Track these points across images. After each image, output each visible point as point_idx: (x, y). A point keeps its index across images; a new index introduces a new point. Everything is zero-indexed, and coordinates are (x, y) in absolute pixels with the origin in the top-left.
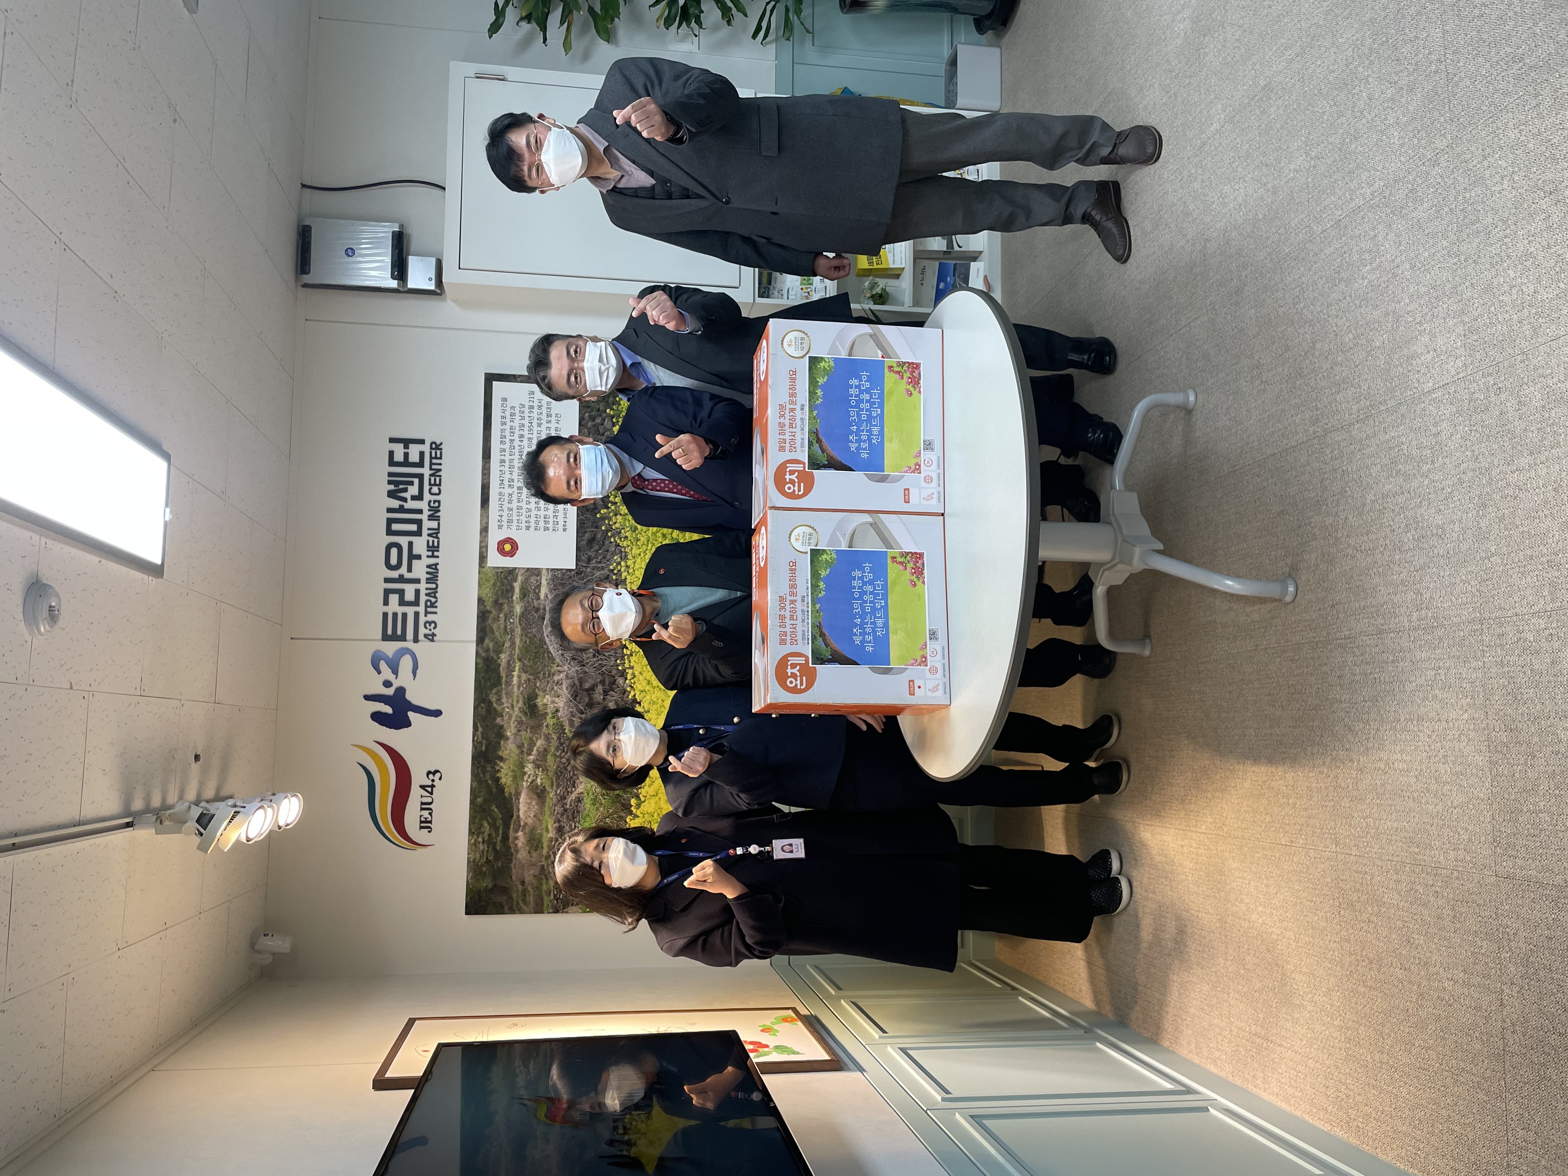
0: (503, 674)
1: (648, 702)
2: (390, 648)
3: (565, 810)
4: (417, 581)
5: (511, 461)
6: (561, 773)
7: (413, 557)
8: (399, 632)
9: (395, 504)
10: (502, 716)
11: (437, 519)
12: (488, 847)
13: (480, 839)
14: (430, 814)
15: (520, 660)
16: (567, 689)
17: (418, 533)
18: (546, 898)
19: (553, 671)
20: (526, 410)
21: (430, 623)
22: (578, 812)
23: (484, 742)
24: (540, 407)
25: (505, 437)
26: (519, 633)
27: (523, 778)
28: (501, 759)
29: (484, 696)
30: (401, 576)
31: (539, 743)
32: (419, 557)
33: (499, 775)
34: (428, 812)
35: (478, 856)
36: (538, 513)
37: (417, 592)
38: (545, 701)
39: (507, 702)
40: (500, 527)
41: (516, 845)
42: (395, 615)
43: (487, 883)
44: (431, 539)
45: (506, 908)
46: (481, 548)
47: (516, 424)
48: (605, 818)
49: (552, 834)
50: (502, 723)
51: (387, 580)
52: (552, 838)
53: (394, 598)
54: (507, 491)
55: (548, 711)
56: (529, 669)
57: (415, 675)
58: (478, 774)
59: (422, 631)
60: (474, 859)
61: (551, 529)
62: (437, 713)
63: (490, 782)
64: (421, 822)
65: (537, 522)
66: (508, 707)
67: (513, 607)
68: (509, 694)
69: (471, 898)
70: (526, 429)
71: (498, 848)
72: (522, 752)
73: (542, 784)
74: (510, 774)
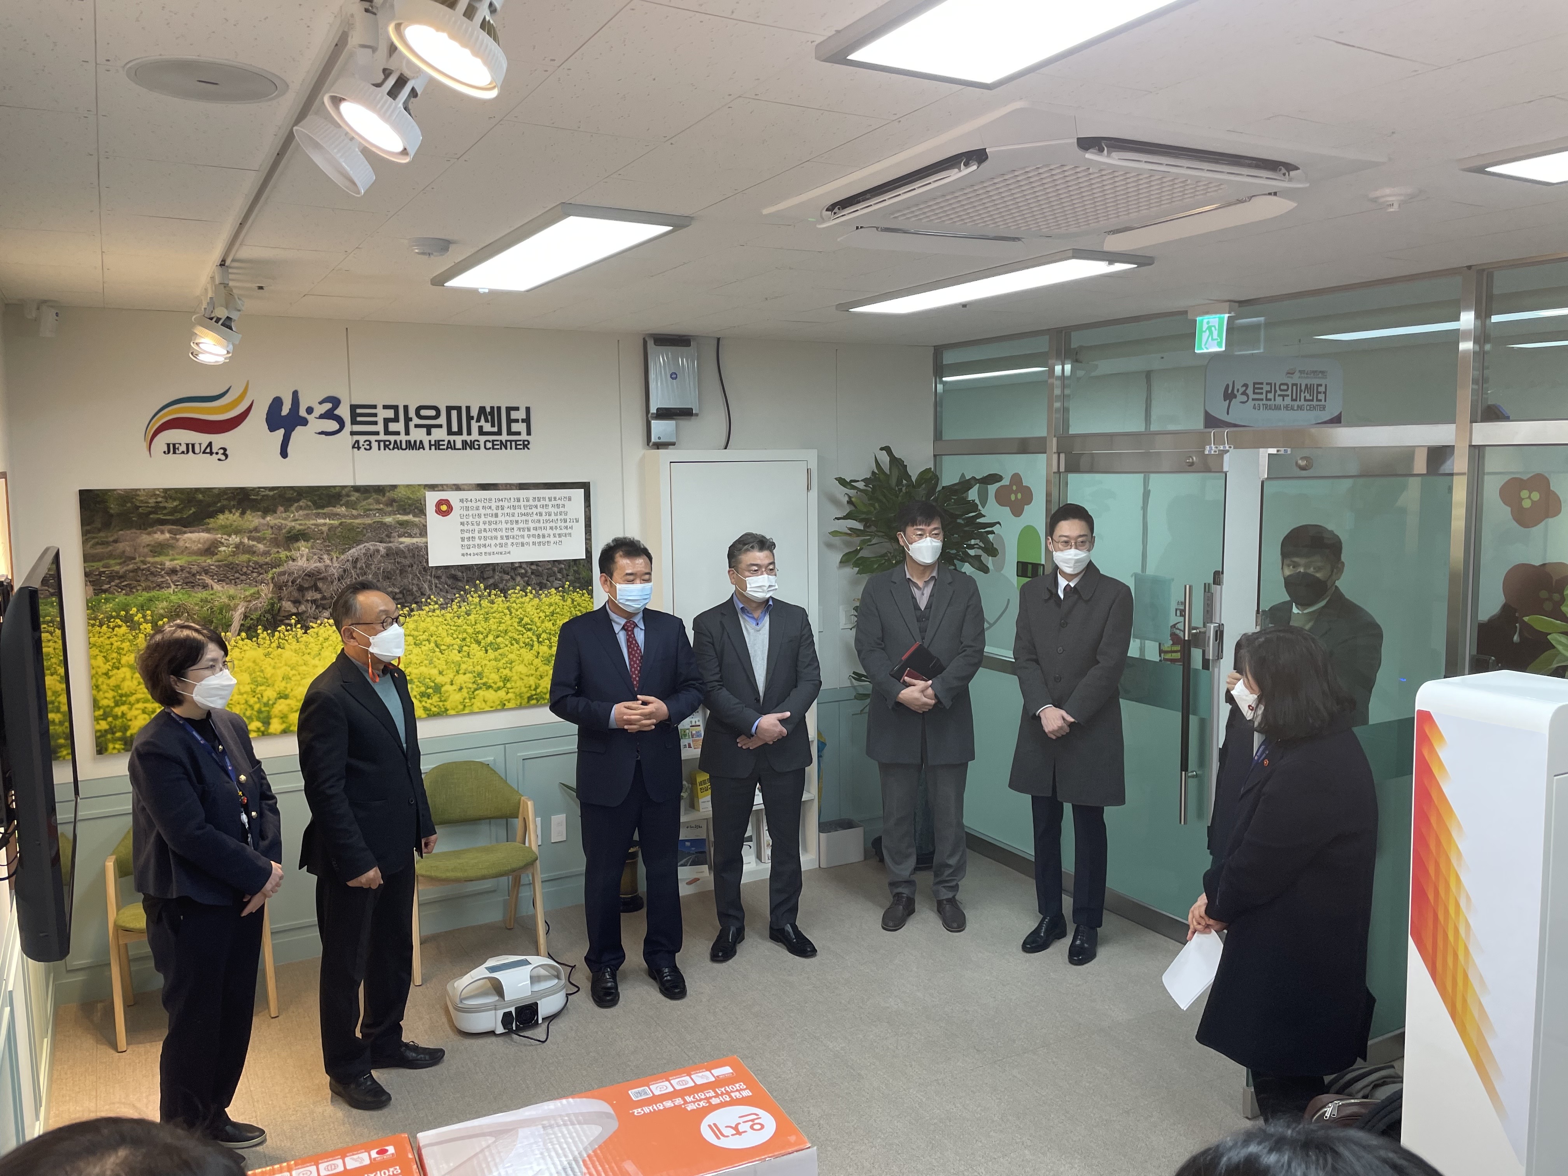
0: (326, 510)
1: (307, 640)
2: (344, 411)
3: (194, 575)
4: (407, 433)
5: (520, 507)
6: (232, 569)
7: (429, 429)
8: (359, 419)
9: (474, 413)
10: (285, 512)
11: (464, 448)
12: (152, 507)
13: (160, 499)
14: (183, 452)
15: (341, 524)
16: (316, 567)
17: (450, 432)
18: (101, 564)
19: (332, 553)
20: (563, 517)
21: (370, 445)
22: (193, 587)
23: (259, 498)
24: (566, 528)
25: (539, 501)
26: (366, 522)
27: (225, 534)
28: (243, 513)
29: (304, 495)
30: (411, 419)
31: (261, 547)
32: (429, 433)
33: (226, 512)
34: (185, 450)
35: (142, 498)
36: (476, 532)
37: (398, 433)
38: (303, 548)
39: (300, 516)
40: (462, 501)
41: (155, 533)
42: (375, 415)
43: (114, 508)
44: (446, 443)
45: (88, 528)
46: (442, 485)
47: (551, 509)
48: (188, 612)
49: (168, 564)
50: (278, 512)
51: (406, 408)
52: (164, 565)
53: (390, 414)
54: (494, 505)
55: (293, 552)
56: (333, 533)
57: (319, 433)
58: (226, 494)
59: (362, 439)
60: (138, 495)
61: (463, 543)
62: (284, 454)
63: (219, 505)
64: (174, 445)
65: (468, 531)
66: (294, 516)
67: (390, 515)
68: (307, 517)
69: (98, 495)
70: (547, 517)
71: (151, 516)
72: (251, 532)
73: (220, 551)
74: (228, 523)
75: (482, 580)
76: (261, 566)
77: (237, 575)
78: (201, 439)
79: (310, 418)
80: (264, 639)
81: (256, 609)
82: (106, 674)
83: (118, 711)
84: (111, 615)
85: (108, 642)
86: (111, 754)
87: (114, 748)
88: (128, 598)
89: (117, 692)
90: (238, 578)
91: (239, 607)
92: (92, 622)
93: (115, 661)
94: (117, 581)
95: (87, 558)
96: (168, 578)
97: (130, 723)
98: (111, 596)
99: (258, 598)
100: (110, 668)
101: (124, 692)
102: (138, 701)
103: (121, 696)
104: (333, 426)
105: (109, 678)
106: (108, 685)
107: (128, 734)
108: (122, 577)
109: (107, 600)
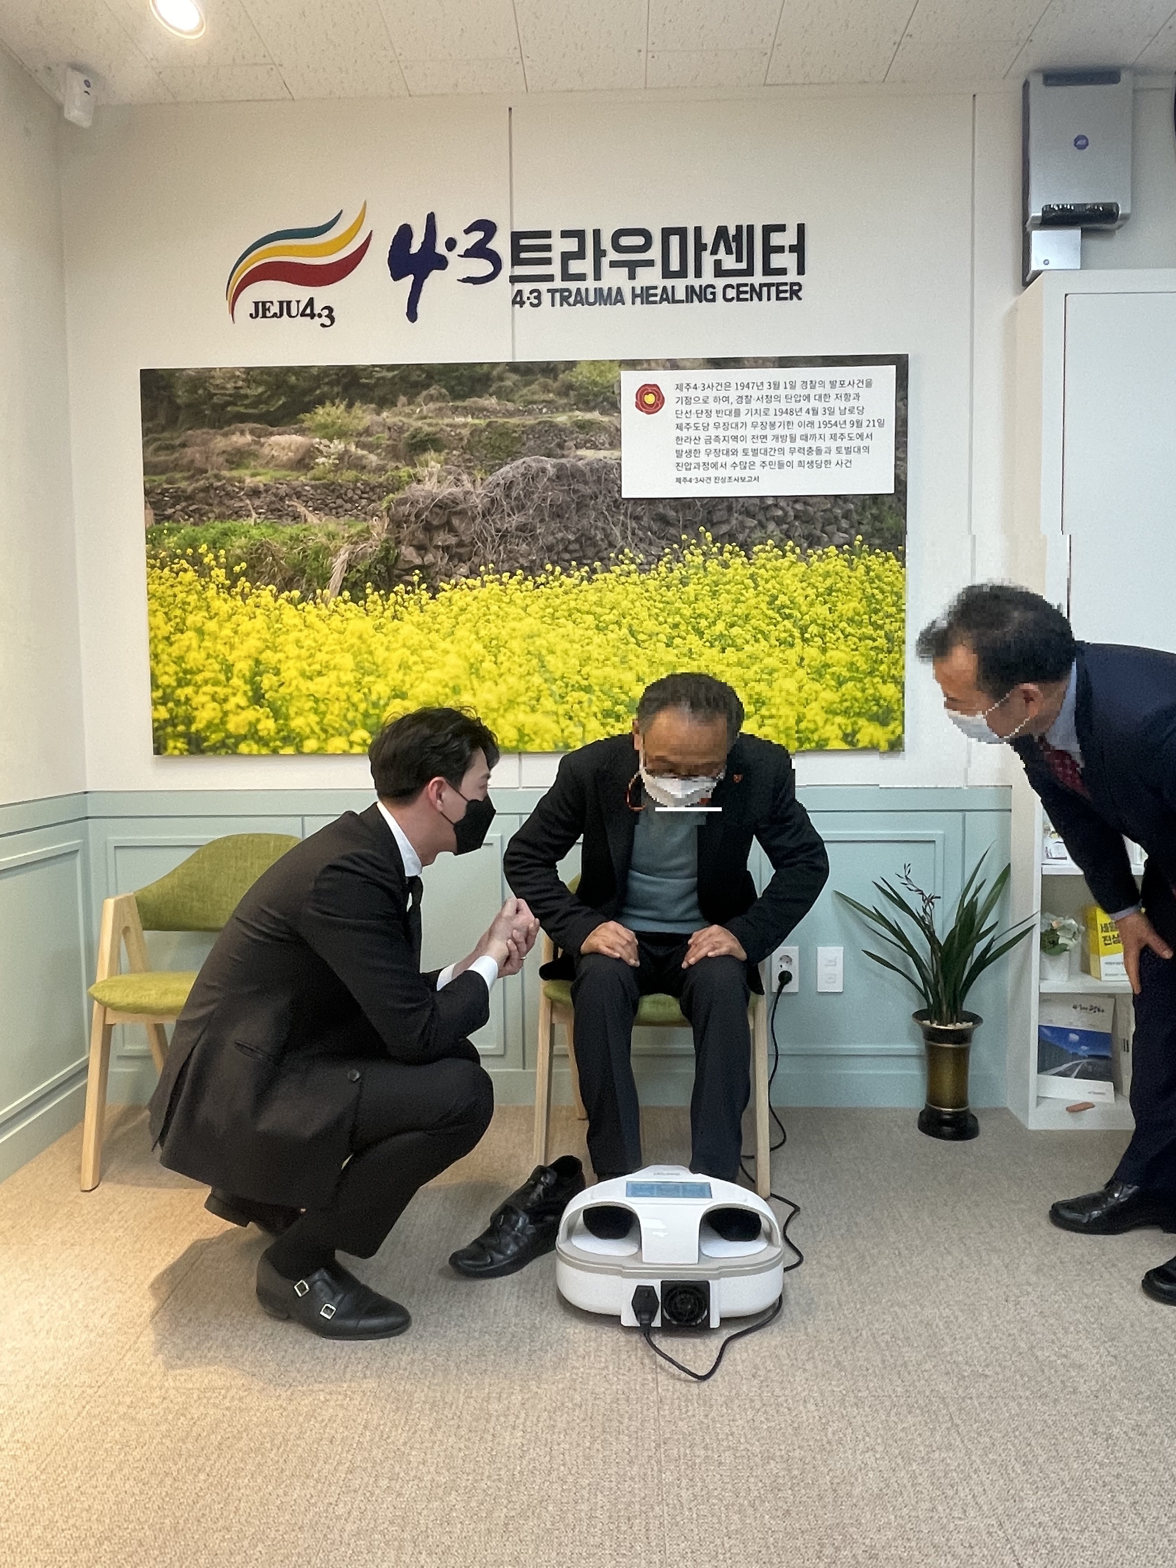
0: (468, 402)
1: (435, 609)
2: (501, 244)
3: (282, 499)
4: (598, 277)
5: (778, 398)
6: (333, 491)
7: (632, 267)
8: (523, 255)
9: (708, 238)
10: (409, 404)
11: (689, 300)
12: (230, 395)
13: (240, 383)
14: (275, 315)
15: (489, 425)
16: (450, 494)
17: (667, 273)
18: (164, 477)
19: (475, 472)
20: (855, 417)
21: (538, 298)
22: (280, 517)
23: (373, 381)
24: (861, 436)
25: (812, 388)
26: (527, 423)
27: (324, 437)
28: (350, 406)
29: (436, 377)
30: (604, 253)
31: (373, 459)
32: (632, 276)
33: (328, 404)
34: (278, 311)
35: (218, 382)
36: (702, 441)
37: (581, 277)
38: (433, 463)
39: (429, 411)
40: (679, 387)
41: (233, 433)
42: (548, 248)
43: (182, 396)
44: (659, 291)
45: (150, 425)
46: (648, 361)
47: (833, 403)
48: (273, 556)
49: (249, 481)
50: (399, 404)
51: (597, 233)
52: (244, 482)
53: (572, 245)
54: (733, 394)
55: (418, 469)
56: (477, 439)
57: (465, 280)
58: (328, 376)
59: (526, 287)
60: (213, 377)
61: (679, 460)
62: (412, 315)
63: (318, 392)
64: (264, 303)
65: (688, 439)
66: (421, 411)
67: (564, 411)
68: (440, 412)
69: (162, 376)
70: (827, 418)
71: (229, 409)
72: (360, 435)
73: (318, 464)
74: (329, 420)
75: (708, 526)
76: (372, 489)
77: (339, 502)
78: (298, 293)
79: (451, 256)
80: (375, 603)
81: (364, 557)
82: (167, 639)
83: (181, 693)
84: (175, 553)
85: (170, 592)
86: (171, 756)
87: (175, 748)
88: (197, 528)
89: (180, 666)
90: (341, 507)
91: (342, 551)
92: (152, 561)
93: (178, 620)
94: (184, 504)
95: (149, 469)
96: (248, 502)
97: (196, 713)
98: (175, 525)
99: (368, 539)
100: (172, 630)
101: (188, 667)
102: (206, 682)
103: (186, 672)
104: (484, 267)
105: (171, 644)
106: (170, 655)
107: (193, 728)
108: (190, 498)
109: (171, 531)
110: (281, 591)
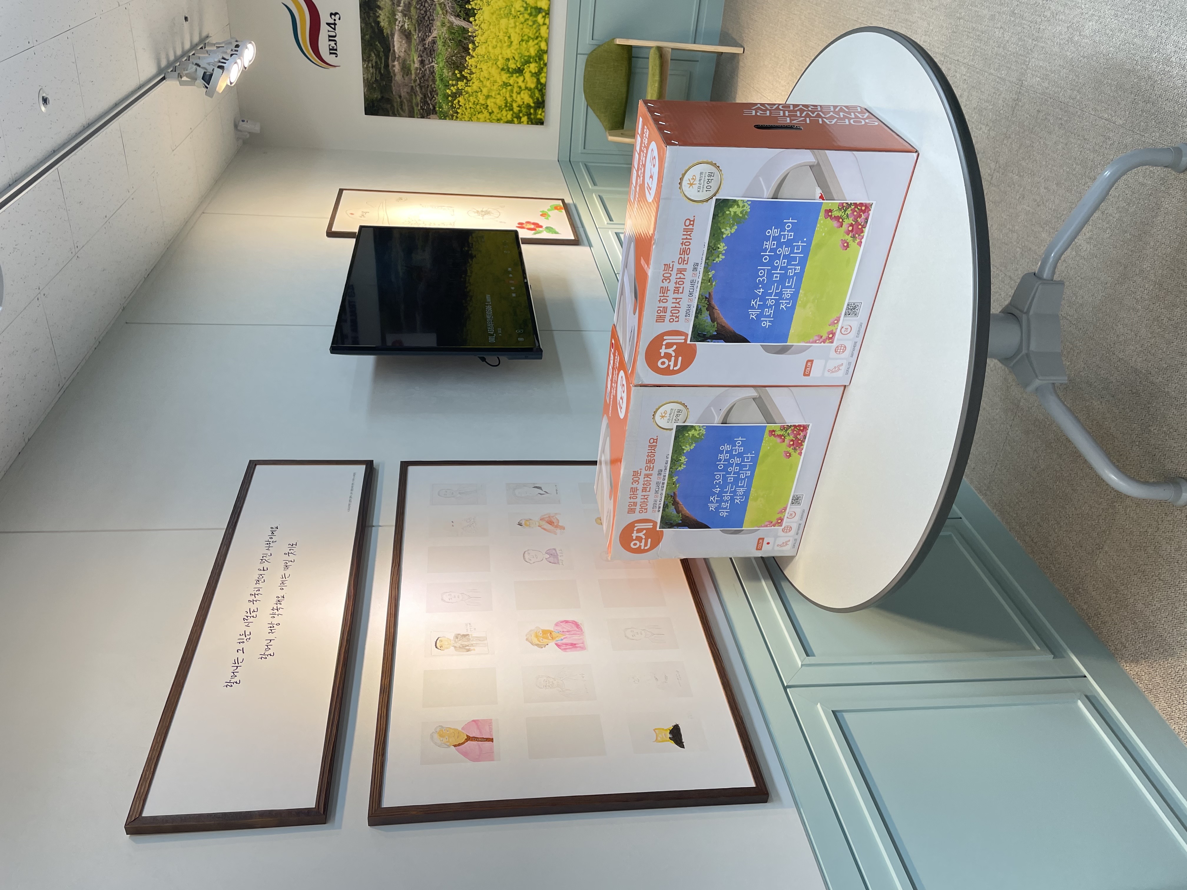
3: (425, 49)
6: (421, 21)
12: (376, 71)
13: (370, 65)
14: (336, 44)
18: (415, 108)
22: (434, 51)
27: (395, 24)
28: (379, 7)
33: (379, 20)
34: (333, 43)
35: (370, 76)
41: (394, 70)
43: (377, 95)
45: (391, 113)
48: (452, 56)
49: (417, 65)
52: (417, 68)
58: (365, 18)
60: (368, 79)
63: (373, 24)
64: (330, 49)
69: (368, 104)
71: (382, 72)
72: (393, 4)
73: (408, 28)
74: (387, 19)
77: (426, 18)
78: (324, 30)
80: (476, 4)
81: (453, 7)
82: (490, 113)
83: (516, 109)
84: (451, 106)
85: (469, 110)
86: (544, 117)
87: (541, 114)
88: (439, 94)
89: (503, 108)
90: (429, 18)
91: (451, 20)
92: (454, 118)
93: (482, 107)
94: (428, 99)
95: (411, 115)
96: (426, 67)
97: (525, 103)
98: (437, 105)
99: (445, 5)
100: (487, 111)
101: (504, 104)
102: (511, 96)
103: (506, 106)
105: (493, 112)
106: (498, 113)
107: (532, 105)
108: (425, 96)
109: (440, 107)
110: (469, 54)
